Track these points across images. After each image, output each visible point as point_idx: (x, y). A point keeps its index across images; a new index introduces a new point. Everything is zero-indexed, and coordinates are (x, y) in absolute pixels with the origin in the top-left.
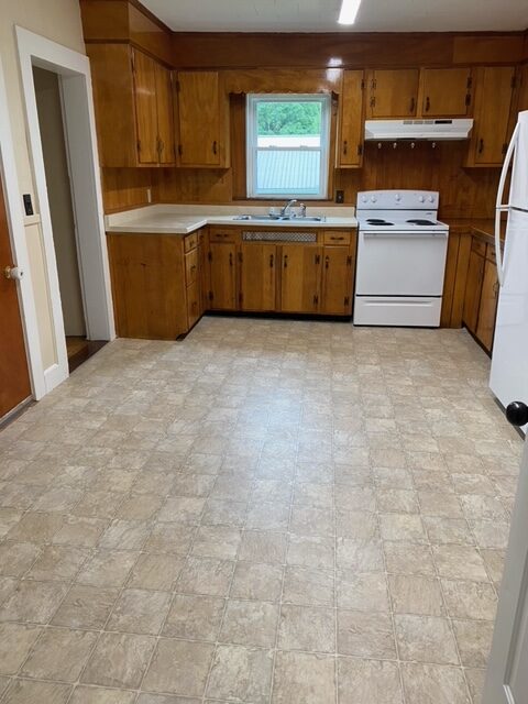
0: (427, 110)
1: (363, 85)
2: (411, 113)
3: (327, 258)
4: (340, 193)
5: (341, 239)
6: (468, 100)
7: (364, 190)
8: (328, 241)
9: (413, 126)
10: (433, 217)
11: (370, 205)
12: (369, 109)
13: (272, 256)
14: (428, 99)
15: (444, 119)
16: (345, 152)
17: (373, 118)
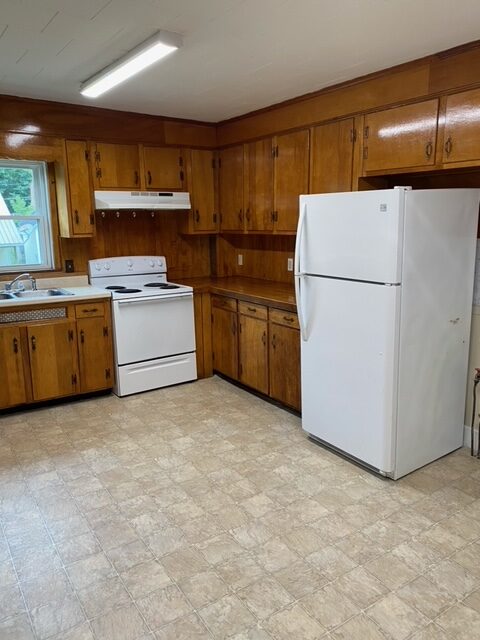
0: (150, 183)
1: (87, 156)
2: (135, 186)
3: (82, 332)
4: (69, 262)
5: (95, 310)
6: (182, 177)
7: (94, 258)
8: (80, 314)
9: (141, 197)
10: (163, 280)
11: (104, 272)
12: (95, 179)
13: (15, 340)
14: (149, 173)
15: (166, 192)
16: (77, 222)
17: (102, 188)
